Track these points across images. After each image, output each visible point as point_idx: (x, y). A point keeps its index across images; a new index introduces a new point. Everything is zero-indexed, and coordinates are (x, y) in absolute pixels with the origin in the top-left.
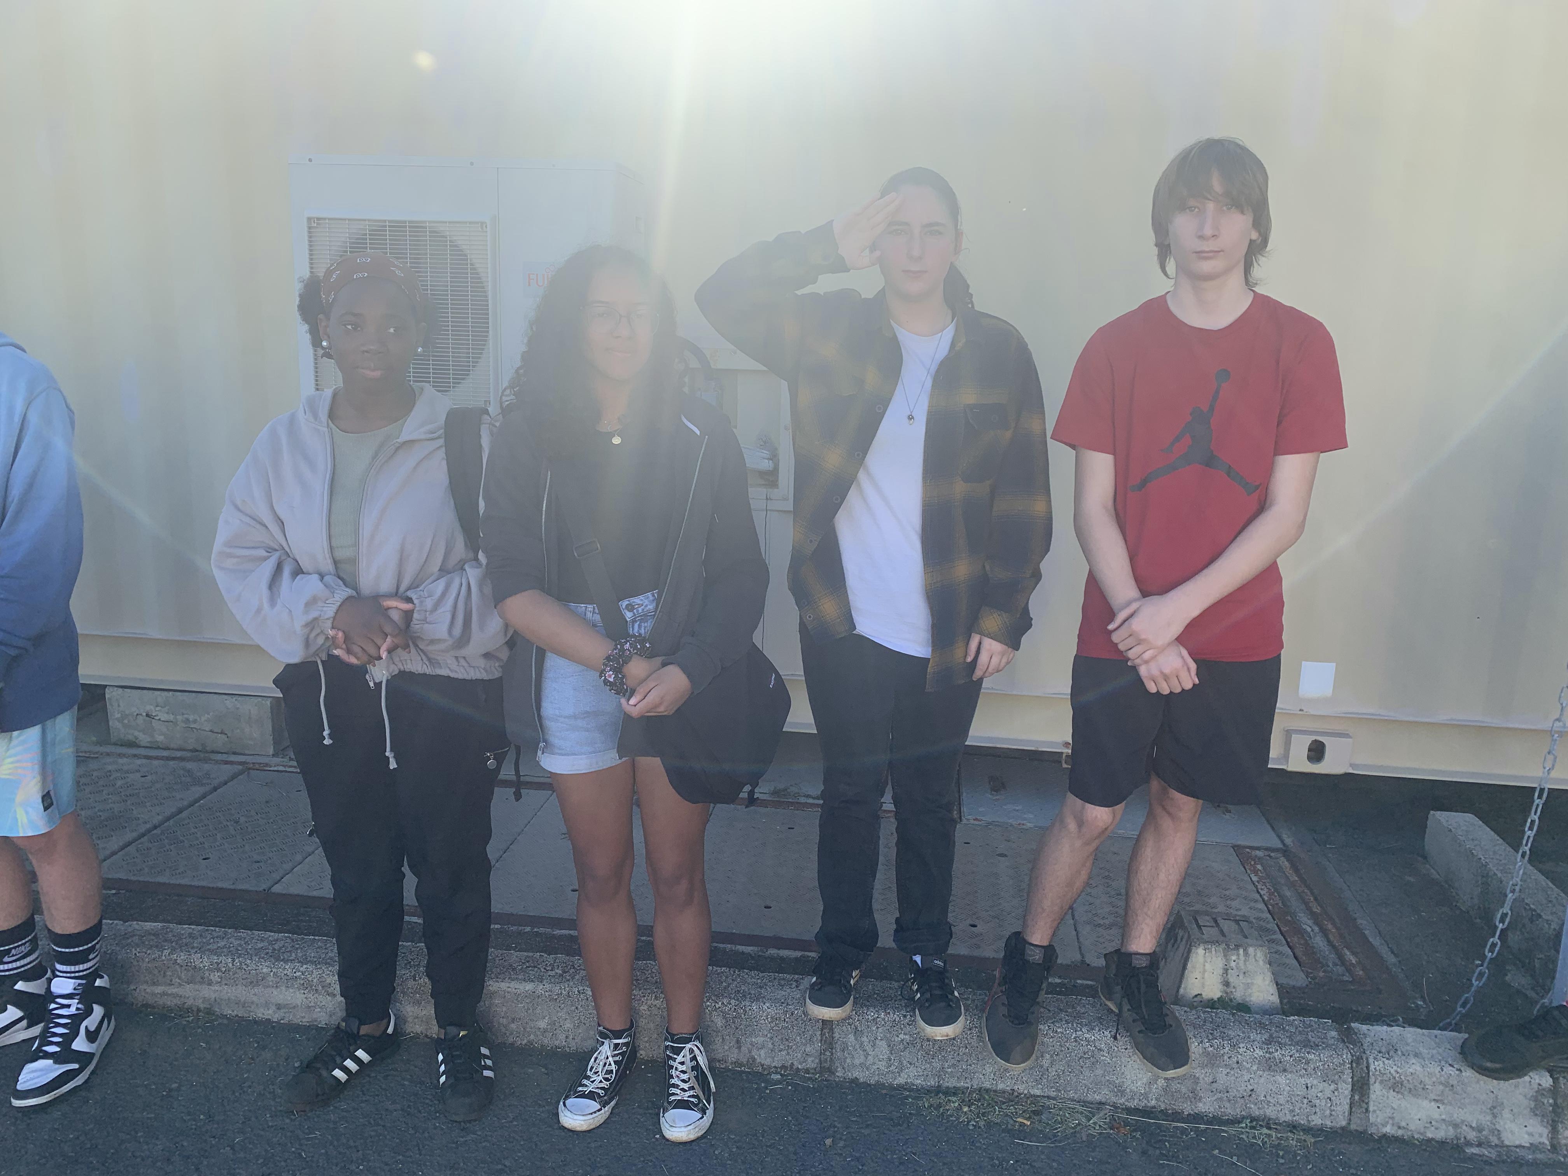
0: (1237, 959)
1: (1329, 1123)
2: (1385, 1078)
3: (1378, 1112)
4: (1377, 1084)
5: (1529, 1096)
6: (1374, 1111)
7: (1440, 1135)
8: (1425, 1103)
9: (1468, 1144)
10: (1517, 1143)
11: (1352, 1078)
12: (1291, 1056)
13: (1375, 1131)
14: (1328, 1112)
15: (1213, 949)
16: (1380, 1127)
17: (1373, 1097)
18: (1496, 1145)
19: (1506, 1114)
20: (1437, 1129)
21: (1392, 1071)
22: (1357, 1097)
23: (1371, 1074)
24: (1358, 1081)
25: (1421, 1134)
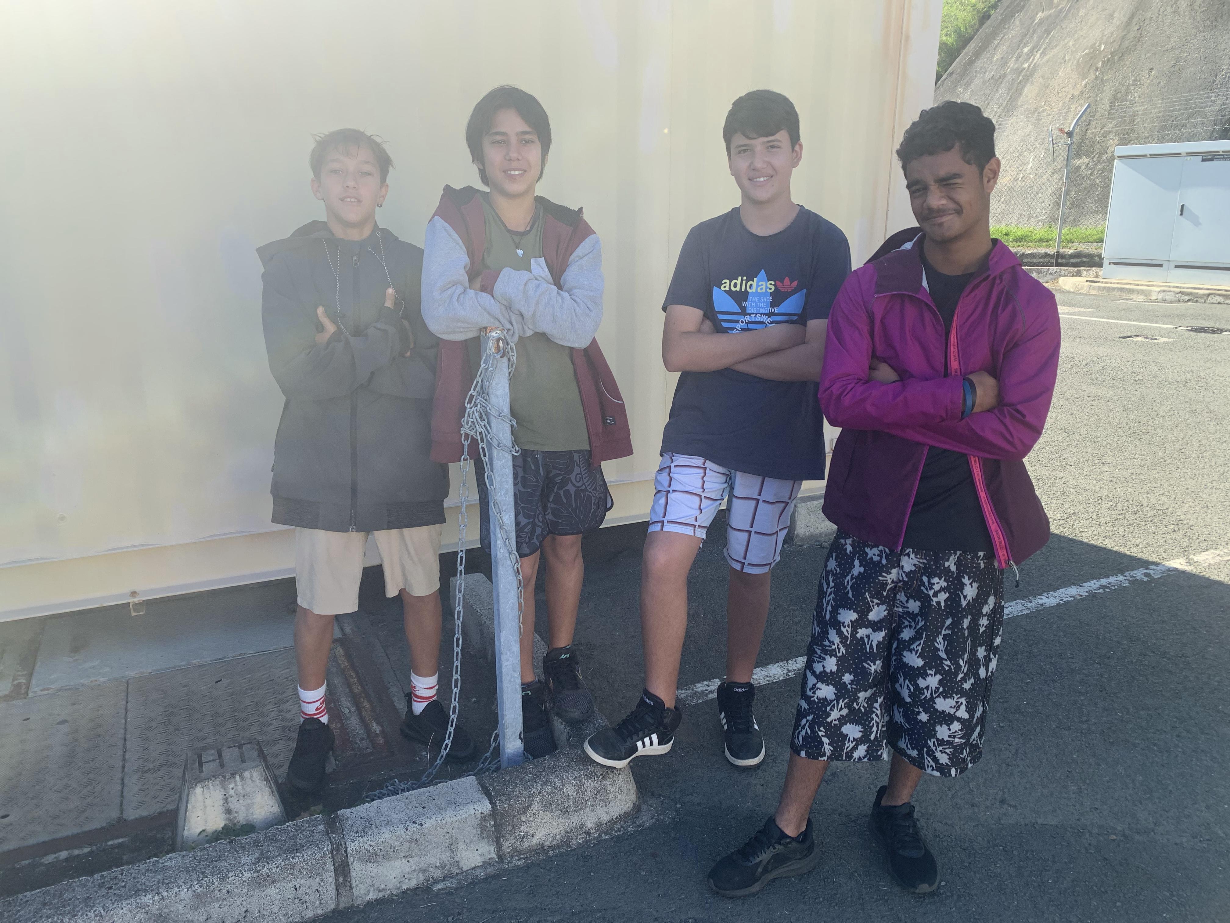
0: (235, 786)
1: (320, 912)
2: (361, 854)
3: (360, 885)
4: (355, 862)
5: (475, 826)
6: (357, 886)
7: (413, 883)
8: (397, 863)
9: (436, 882)
10: (473, 865)
11: (334, 865)
12: (277, 867)
13: (360, 902)
14: (318, 903)
15: (211, 784)
16: (363, 897)
17: (353, 874)
18: (457, 874)
19: (462, 846)
20: (409, 880)
21: (366, 846)
22: (341, 880)
23: (349, 855)
24: (339, 866)
25: (398, 889)
